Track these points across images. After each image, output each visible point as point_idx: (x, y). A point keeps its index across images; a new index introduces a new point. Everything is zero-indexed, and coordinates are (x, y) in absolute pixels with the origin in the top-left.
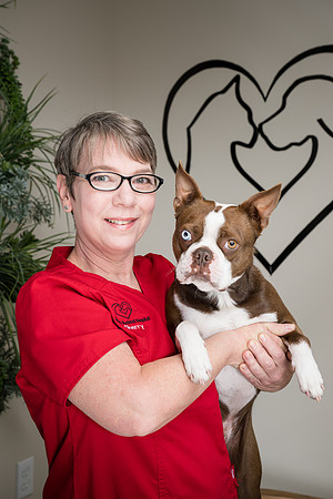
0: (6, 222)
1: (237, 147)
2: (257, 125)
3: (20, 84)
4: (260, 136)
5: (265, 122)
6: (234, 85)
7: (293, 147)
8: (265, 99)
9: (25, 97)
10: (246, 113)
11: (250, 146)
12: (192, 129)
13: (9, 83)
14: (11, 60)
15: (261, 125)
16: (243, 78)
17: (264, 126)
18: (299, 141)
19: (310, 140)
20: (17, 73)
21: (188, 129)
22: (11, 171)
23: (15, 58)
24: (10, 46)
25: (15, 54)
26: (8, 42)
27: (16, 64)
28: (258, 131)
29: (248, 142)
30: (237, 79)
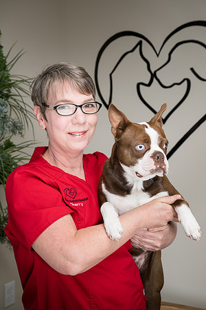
1: (141, 86)
2: (153, 72)
3: (2, 47)
4: (155, 80)
5: (158, 70)
6: (139, 47)
7: (175, 86)
8: (158, 55)
9: (5, 55)
10: (146, 64)
11: (149, 85)
16: (144, 43)
17: (157, 73)
18: (179, 82)
19: (186, 82)
21: (111, 75)
28: (154, 76)
29: (147, 83)
30: (140, 43)
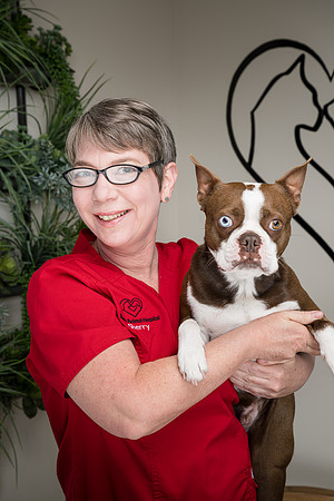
0: (59, 210)
1: (302, 130)
2: (322, 107)
3: (72, 71)
4: (325, 119)
5: (331, 103)
6: (299, 65)
8: (331, 79)
9: (77, 85)
10: (310, 94)
11: (315, 129)
12: (255, 113)
13: (60, 70)
14: (64, 47)
15: (326, 106)
16: (309, 58)
17: (330, 108)
20: (68, 59)
21: (252, 113)
22: (62, 159)
23: (68, 46)
24: (62, 33)
25: (69, 41)
26: (60, 29)
27: (68, 52)
28: (323, 112)
29: (312, 125)
30: (301, 59)
